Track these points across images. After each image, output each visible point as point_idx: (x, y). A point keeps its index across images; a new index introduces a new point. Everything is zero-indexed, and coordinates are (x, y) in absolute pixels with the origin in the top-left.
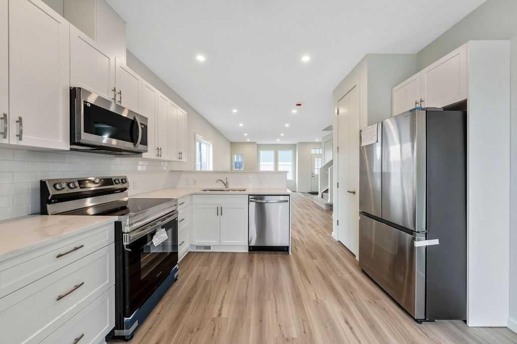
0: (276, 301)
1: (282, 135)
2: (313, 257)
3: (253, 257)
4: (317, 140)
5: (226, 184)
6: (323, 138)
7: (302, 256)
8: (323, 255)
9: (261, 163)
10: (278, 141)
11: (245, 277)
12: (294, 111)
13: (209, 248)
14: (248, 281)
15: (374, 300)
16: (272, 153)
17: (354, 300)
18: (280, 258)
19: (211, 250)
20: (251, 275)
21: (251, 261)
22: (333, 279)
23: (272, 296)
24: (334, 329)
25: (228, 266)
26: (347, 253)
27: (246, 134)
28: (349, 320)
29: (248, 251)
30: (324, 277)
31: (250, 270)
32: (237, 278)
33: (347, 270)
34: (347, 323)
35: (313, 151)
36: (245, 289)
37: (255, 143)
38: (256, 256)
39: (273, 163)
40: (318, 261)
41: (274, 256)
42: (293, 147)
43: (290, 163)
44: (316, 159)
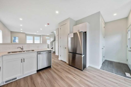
0: (57, 83)
1: (38, 32)
2: (58, 66)
3: (40, 73)
4: (48, 35)
5: (22, 49)
6: (50, 35)
7: (55, 67)
8: (60, 65)
9: (27, 41)
10: (35, 34)
11: (41, 82)
12: (46, 26)
13: (16, 78)
14: (44, 82)
15: (75, 70)
16: (32, 37)
17: (72, 72)
18: (49, 70)
19: (17, 79)
20: (43, 80)
21: (40, 75)
22: (65, 69)
23: (55, 82)
24: (73, 80)
25: (31, 81)
26: (64, 62)
27: (21, 29)
28: (74, 77)
29: (36, 72)
30: (64, 70)
31: (42, 78)
32: (38, 84)
33: (66, 66)
34: (74, 78)
35: (46, 38)
36: (45, 85)
37: (25, 33)
38: (41, 72)
39: (32, 41)
40: (60, 67)
41: (47, 70)
42: (40, 36)
43: (39, 41)
44: (47, 40)
